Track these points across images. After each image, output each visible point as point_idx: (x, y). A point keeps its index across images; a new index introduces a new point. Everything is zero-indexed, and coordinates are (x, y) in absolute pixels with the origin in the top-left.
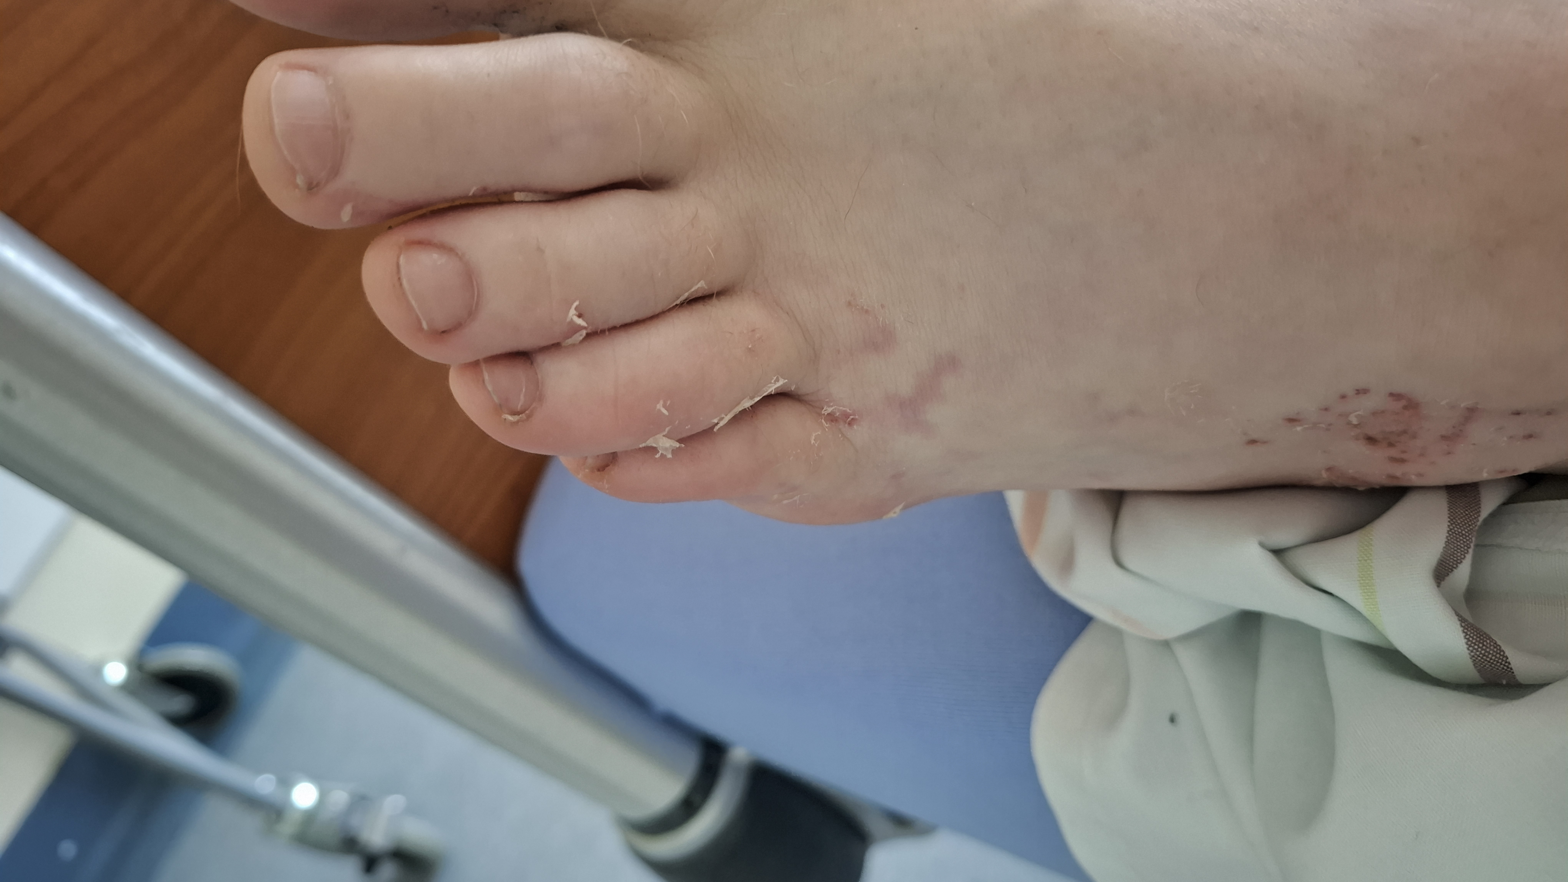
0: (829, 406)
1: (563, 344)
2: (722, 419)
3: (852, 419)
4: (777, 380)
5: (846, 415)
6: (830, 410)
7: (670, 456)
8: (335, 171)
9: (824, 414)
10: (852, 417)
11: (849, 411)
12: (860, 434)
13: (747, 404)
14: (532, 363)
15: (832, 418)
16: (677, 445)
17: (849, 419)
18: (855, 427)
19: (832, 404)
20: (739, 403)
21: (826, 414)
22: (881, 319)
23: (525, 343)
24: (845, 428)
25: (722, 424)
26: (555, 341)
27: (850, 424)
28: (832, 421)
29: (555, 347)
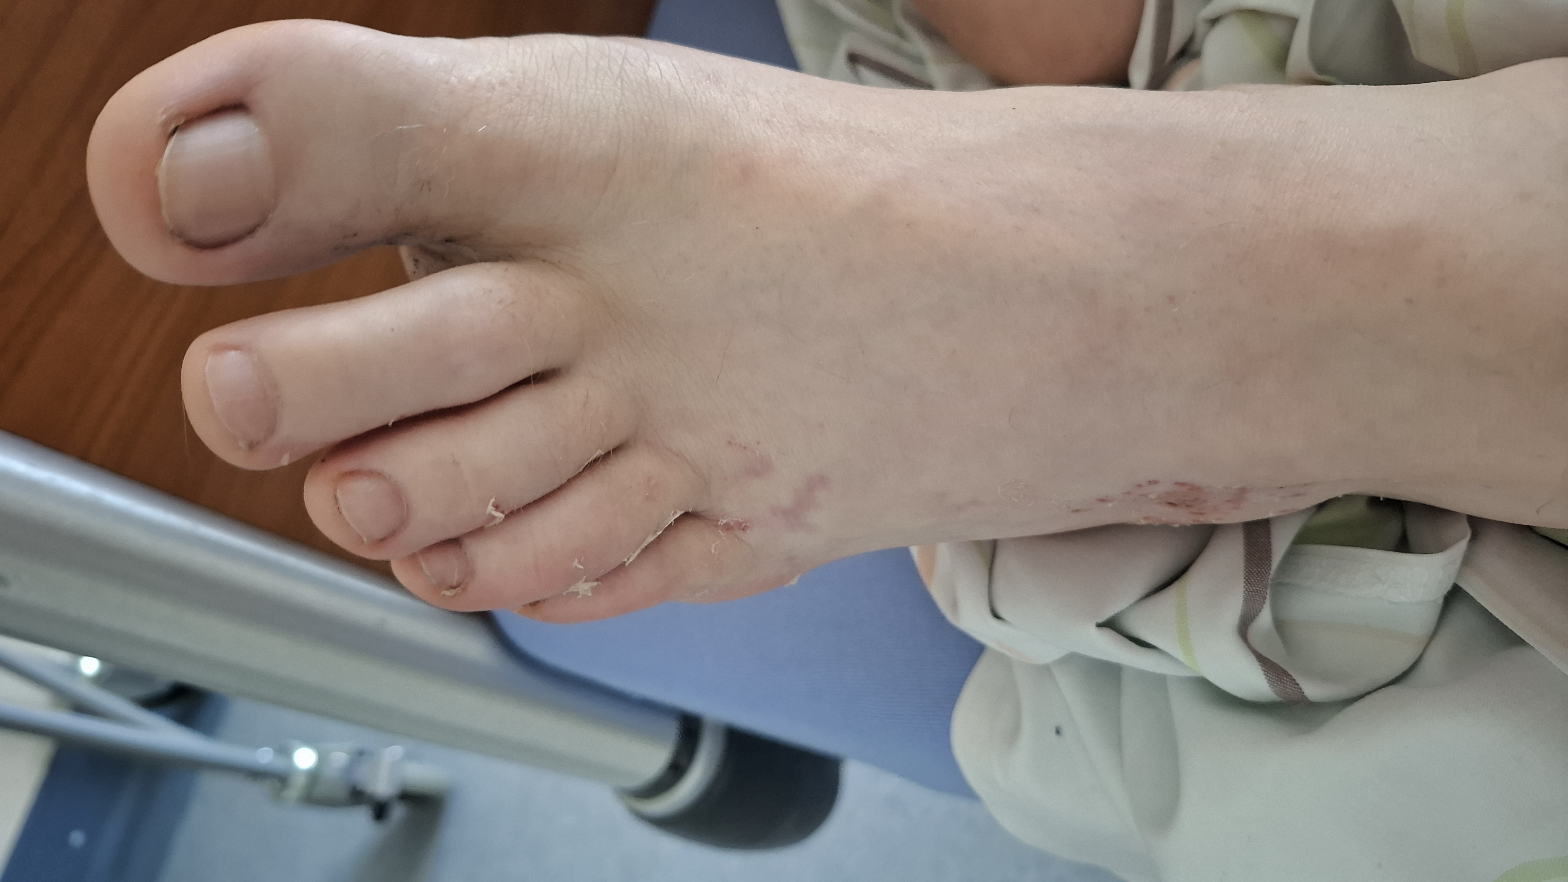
0: (724, 519)
1: (487, 526)
2: (631, 556)
3: (745, 526)
4: (675, 513)
5: (739, 524)
6: (725, 521)
7: (590, 594)
8: (271, 430)
9: (720, 525)
10: (744, 525)
11: (741, 520)
12: (753, 537)
13: (651, 539)
14: (460, 547)
15: (727, 527)
16: (595, 584)
17: (742, 526)
18: (748, 531)
19: (726, 517)
20: (644, 540)
21: (722, 525)
22: (758, 453)
23: (452, 533)
24: (740, 533)
25: (631, 560)
26: (479, 526)
27: (743, 529)
28: (728, 529)
29: (479, 531)
